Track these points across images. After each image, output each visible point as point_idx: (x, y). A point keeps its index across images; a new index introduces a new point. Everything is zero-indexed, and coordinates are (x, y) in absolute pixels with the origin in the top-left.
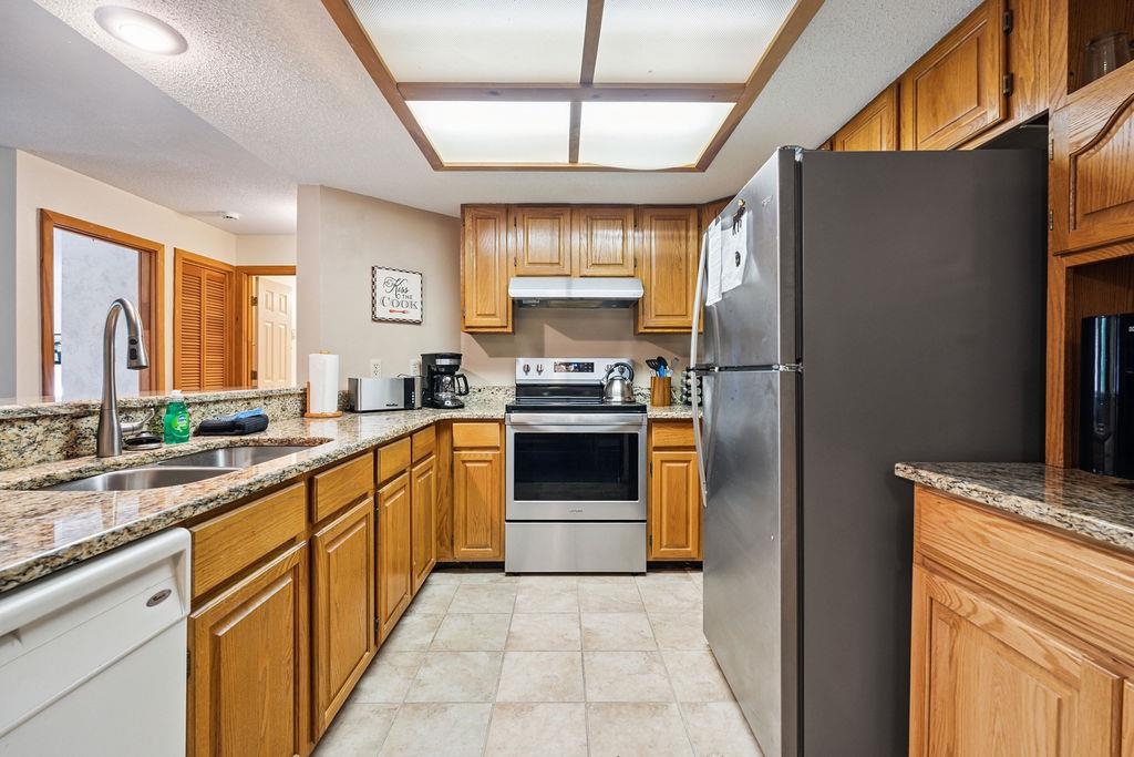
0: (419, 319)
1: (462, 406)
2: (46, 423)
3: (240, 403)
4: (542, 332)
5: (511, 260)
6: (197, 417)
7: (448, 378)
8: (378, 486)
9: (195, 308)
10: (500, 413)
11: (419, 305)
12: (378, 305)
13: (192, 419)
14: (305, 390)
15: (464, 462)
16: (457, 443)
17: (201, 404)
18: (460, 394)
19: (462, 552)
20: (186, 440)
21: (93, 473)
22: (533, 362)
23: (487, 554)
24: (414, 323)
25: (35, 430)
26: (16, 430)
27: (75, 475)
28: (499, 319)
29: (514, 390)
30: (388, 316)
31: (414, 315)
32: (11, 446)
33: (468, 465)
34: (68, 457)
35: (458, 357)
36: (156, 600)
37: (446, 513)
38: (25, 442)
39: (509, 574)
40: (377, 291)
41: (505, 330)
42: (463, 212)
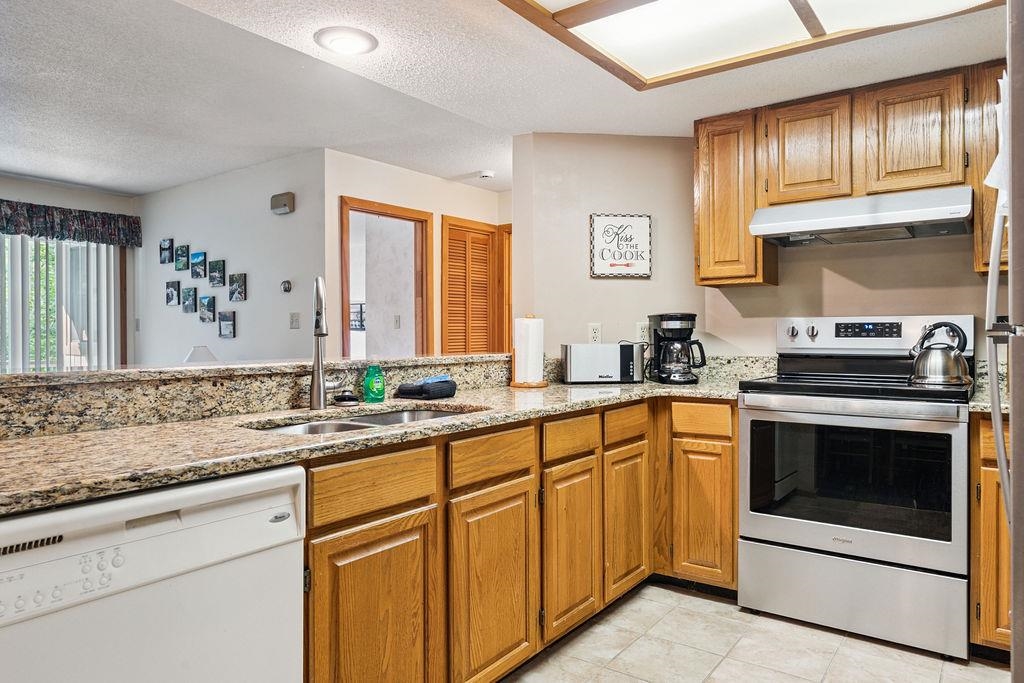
0: (648, 272)
1: (695, 382)
2: (278, 379)
3: (440, 369)
4: (820, 280)
5: (761, 184)
6: (398, 380)
7: (678, 346)
8: (545, 465)
10: (732, 392)
11: (646, 255)
12: (597, 259)
13: (393, 382)
14: (511, 357)
15: (686, 452)
16: (679, 427)
17: (401, 368)
18: (695, 366)
19: (684, 568)
20: (382, 400)
21: (300, 421)
22: (801, 323)
23: (716, 576)
24: (641, 277)
25: (271, 384)
26: (258, 383)
27: (288, 421)
28: (744, 264)
29: (776, 362)
30: (608, 271)
31: (641, 268)
32: (255, 396)
33: (691, 456)
34: (293, 408)
35: (691, 318)
36: (278, 519)
37: (665, 512)
38: (264, 393)
39: (744, 610)
40: (595, 243)
41: (753, 280)
42: (696, 130)
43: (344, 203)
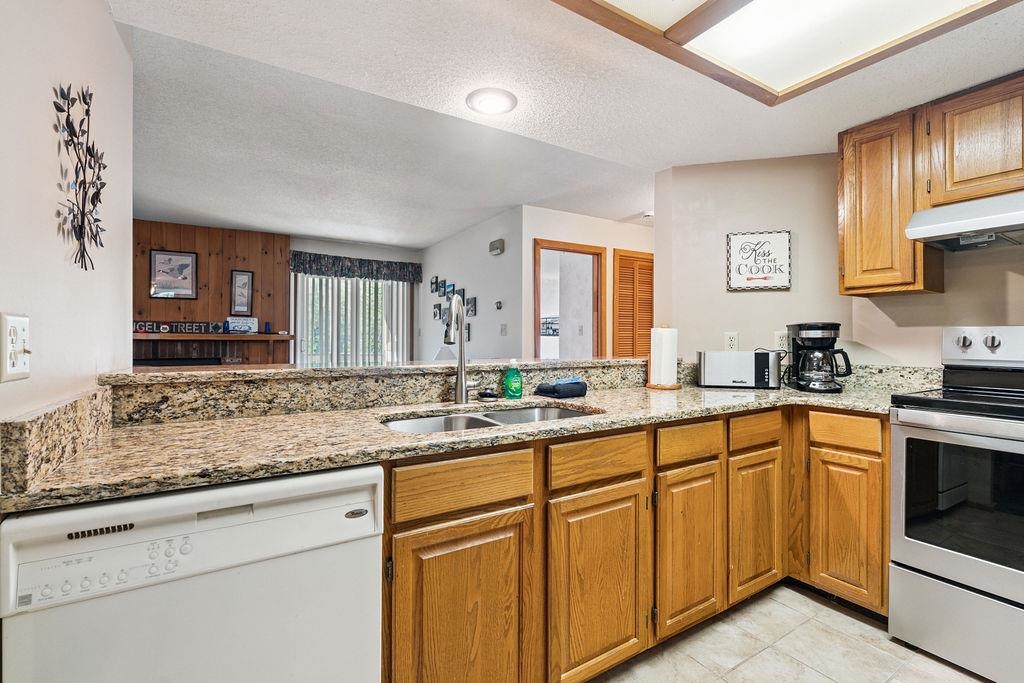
0: (787, 284)
1: (839, 391)
2: (430, 378)
3: (578, 371)
5: (922, 186)
6: (538, 379)
7: (818, 354)
8: (659, 469)
9: (629, 292)
10: (884, 406)
11: (786, 269)
12: (734, 274)
13: (533, 381)
14: (647, 362)
15: (825, 462)
16: (816, 437)
17: (541, 370)
18: (839, 375)
19: (821, 578)
20: (520, 397)
21: (441, 414)
22: (976, 333)
23: (865, 597)
24: (779, 289)
25: (424, 381)
26: (414, 381)
27: (430, 414)
28: (899, 269)
29: (941, 374)
30: (745, 284)
31: (780, 280)
32: (411, 390)
33: (831, 468)
34: (443, 401)
35: (835, 327)
36: (354, 514)
37: (801, 520)
38: (418, 389)
39: (895, 640)
40: (731, 260)
41: (911, 288)
42: (841, 142)
43: (537, 244)
